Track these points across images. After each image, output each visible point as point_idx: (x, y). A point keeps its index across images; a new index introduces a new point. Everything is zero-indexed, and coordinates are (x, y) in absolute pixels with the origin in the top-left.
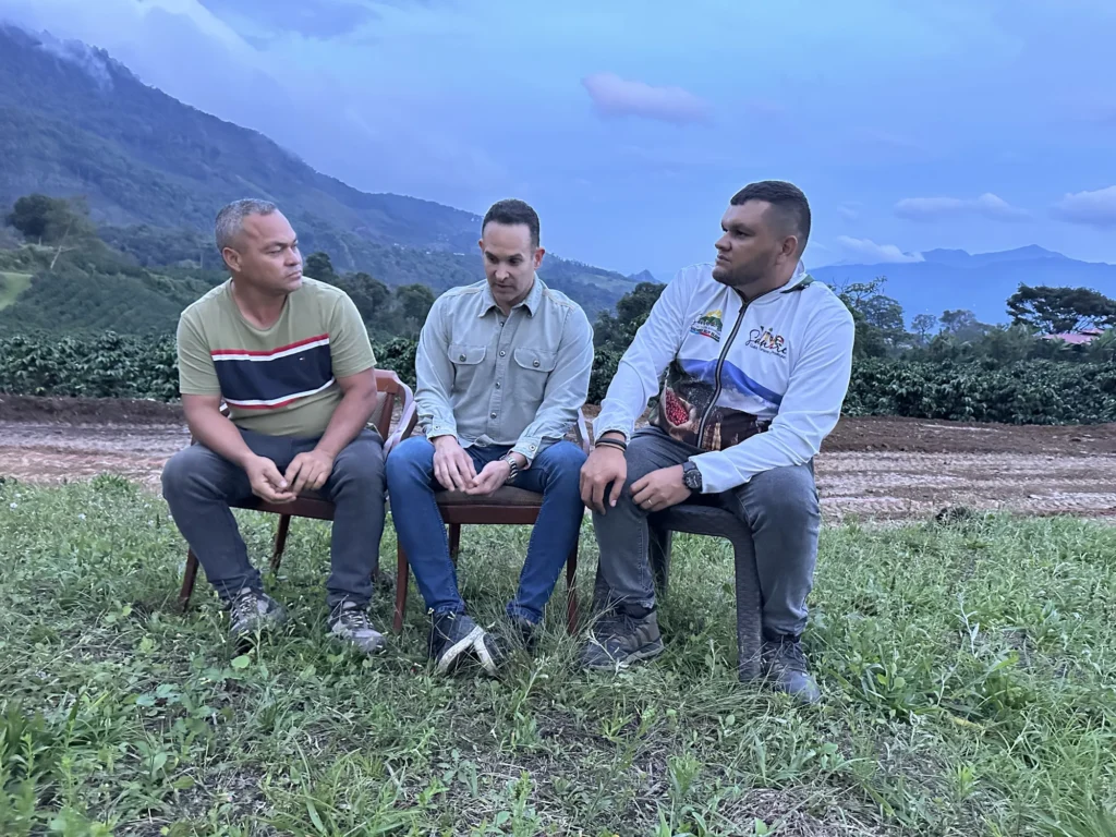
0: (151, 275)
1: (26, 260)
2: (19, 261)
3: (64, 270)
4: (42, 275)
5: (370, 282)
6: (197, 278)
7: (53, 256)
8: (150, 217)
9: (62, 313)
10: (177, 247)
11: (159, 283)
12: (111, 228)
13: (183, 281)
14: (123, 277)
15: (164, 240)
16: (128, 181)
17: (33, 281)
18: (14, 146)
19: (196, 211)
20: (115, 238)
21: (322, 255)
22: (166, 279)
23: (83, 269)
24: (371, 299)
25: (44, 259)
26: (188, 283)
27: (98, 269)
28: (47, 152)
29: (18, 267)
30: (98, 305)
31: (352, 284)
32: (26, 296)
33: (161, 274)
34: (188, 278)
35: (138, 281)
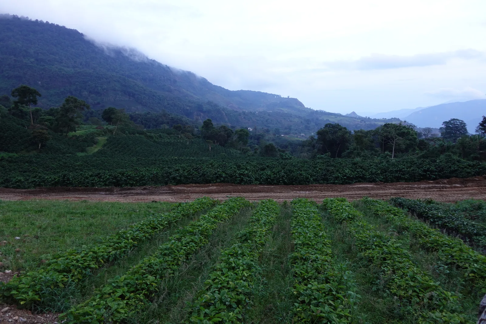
0: (147, 133)
1: (105, 133)
2: (103, 133)
3: (118, 134)
4: (110, 138)
5: (226, 129)
6: (163, 133)
7: (114, 130)
8: (152, 108)
9: (116, 151)
10: (160, 119)
11: (150, 136)
12: (138, 114)
13: (158, 135)
14: (137, 135)
15: (156, 117)
16: (144, 96)
17: (107, 140)
18: (105, 87)
19: (168, 104)
20: (139, 118)
21: (209, 120)
22: (152, 134)
23: (124, 134)
24: (226, 136)
25: (111, 131)
26: (160, 135)
27: (129, 133)
28: (116, 88)
29: (103, 135)
30: (128, 147)
31: (219, 131)
32: (105, 145)
33: (151, 133)
34: (160, 133)
35: (143, 136)
